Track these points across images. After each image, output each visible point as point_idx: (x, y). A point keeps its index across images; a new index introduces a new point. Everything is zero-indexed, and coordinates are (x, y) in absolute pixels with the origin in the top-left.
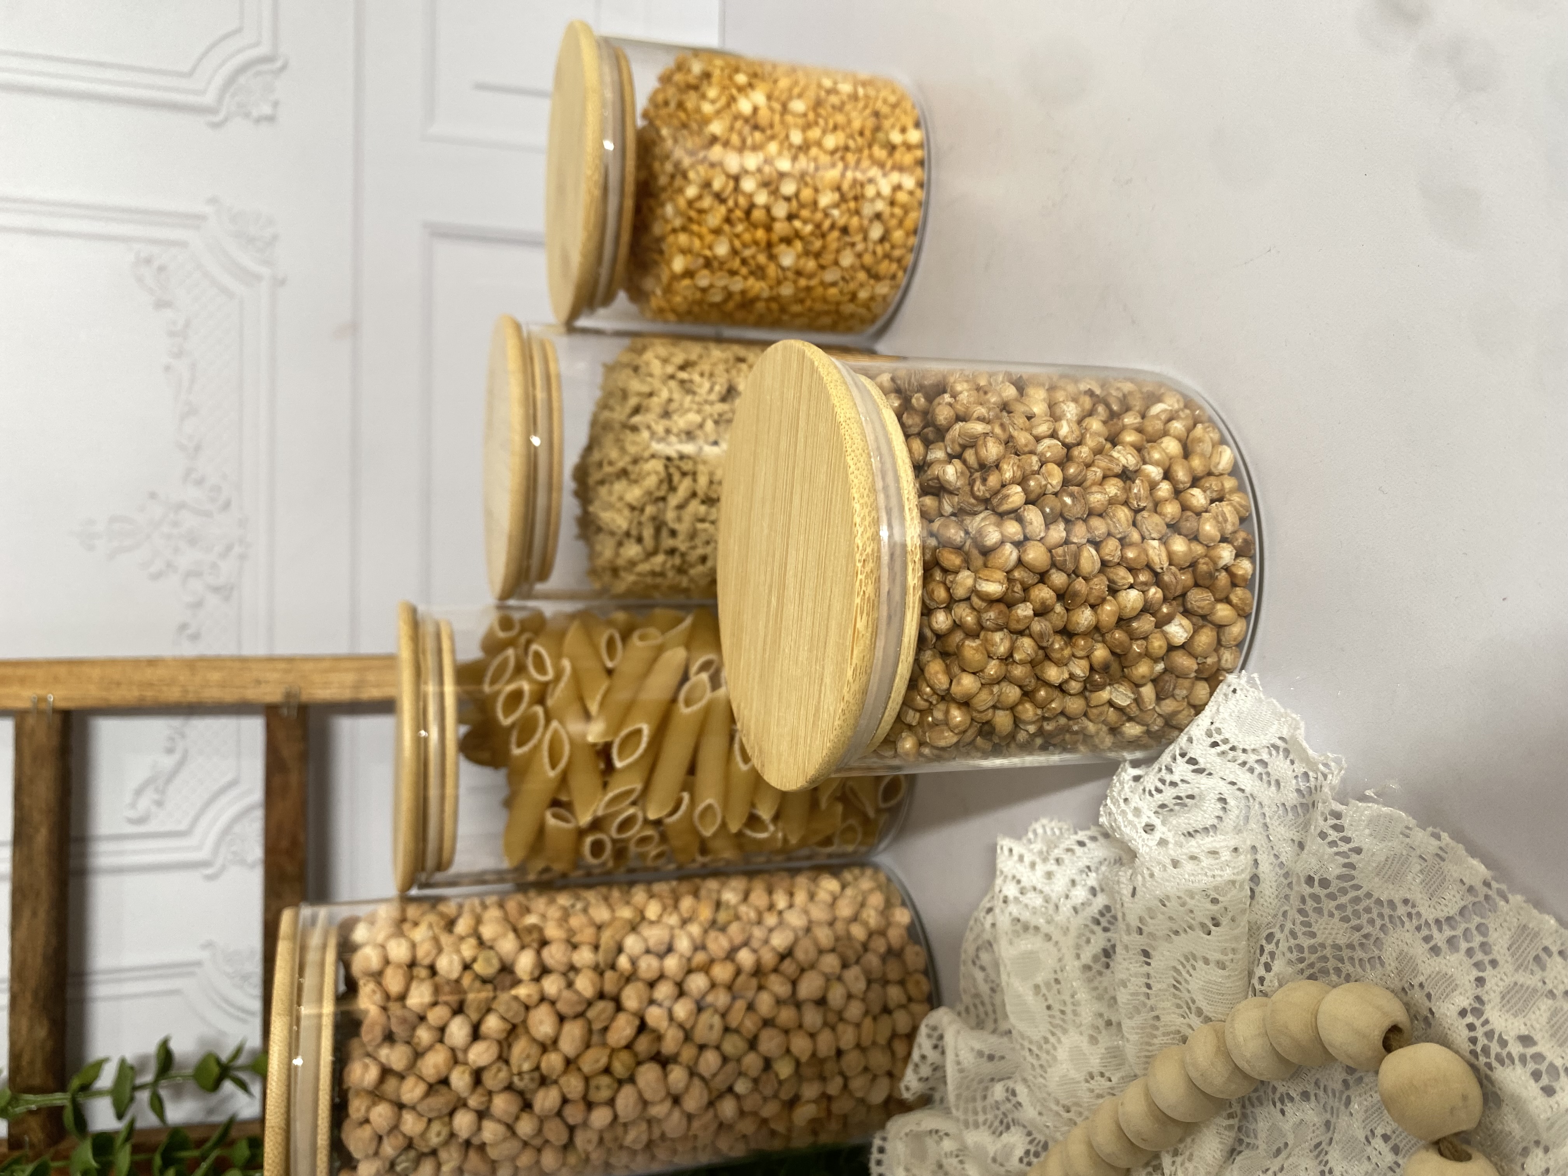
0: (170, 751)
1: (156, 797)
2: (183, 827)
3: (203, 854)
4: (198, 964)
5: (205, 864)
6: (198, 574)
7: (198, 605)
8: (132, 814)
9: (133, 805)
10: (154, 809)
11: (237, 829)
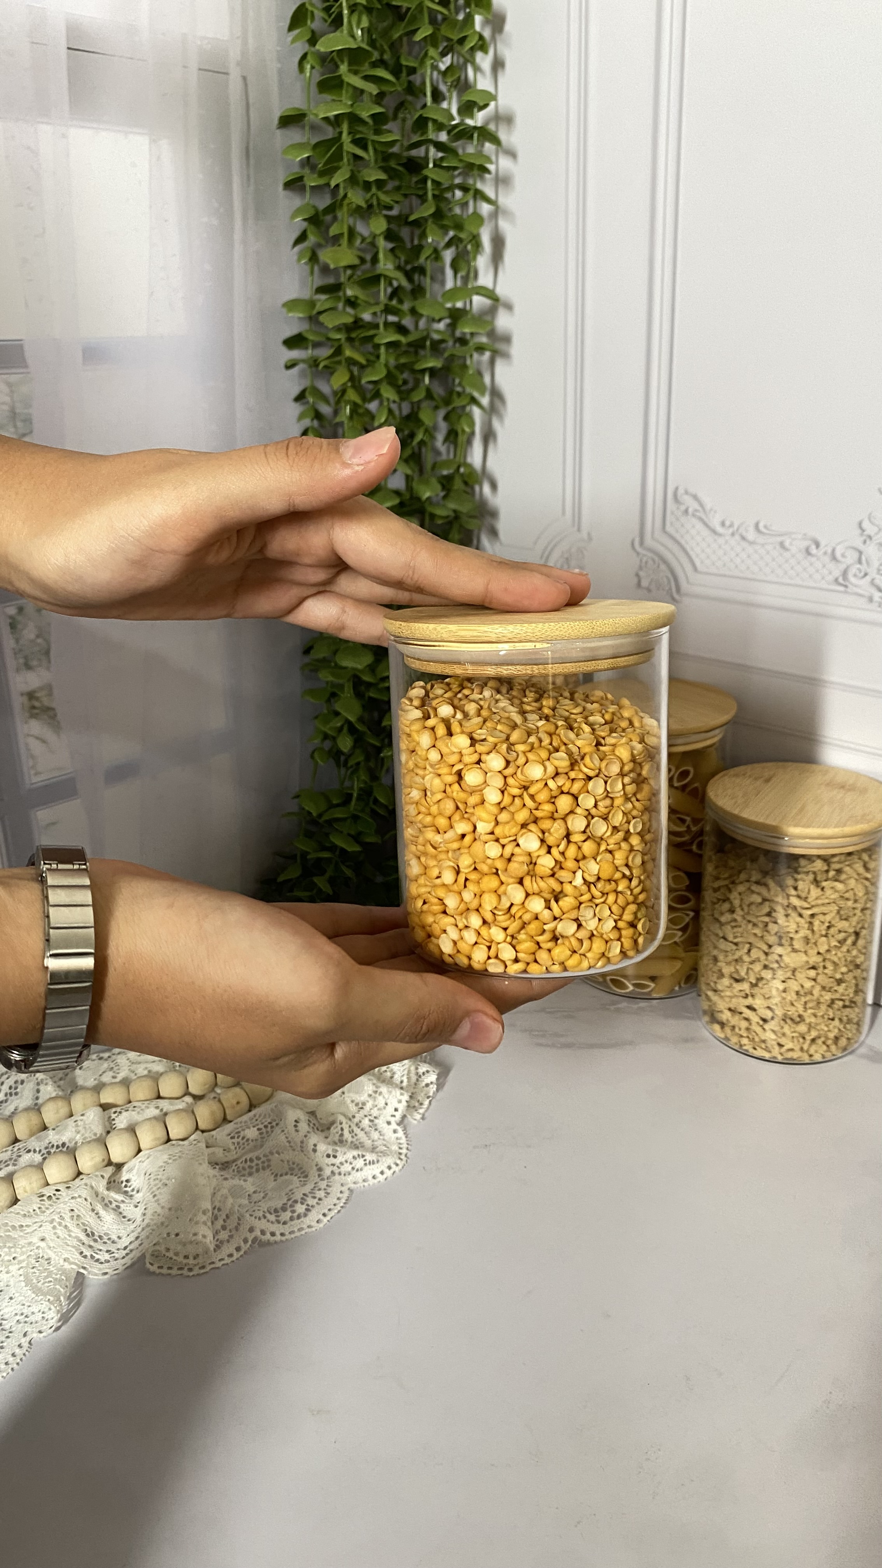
0: (723, 524)
1: (690, 510)
2: (669, 528)
3: (648, 541)
4: (579, 530)
5: (642, 543)
6: (860, 561)
7: (834, 558)
8: (681, 491)
9: (686, 493)
10: (683, 508)
11: (663, 567)
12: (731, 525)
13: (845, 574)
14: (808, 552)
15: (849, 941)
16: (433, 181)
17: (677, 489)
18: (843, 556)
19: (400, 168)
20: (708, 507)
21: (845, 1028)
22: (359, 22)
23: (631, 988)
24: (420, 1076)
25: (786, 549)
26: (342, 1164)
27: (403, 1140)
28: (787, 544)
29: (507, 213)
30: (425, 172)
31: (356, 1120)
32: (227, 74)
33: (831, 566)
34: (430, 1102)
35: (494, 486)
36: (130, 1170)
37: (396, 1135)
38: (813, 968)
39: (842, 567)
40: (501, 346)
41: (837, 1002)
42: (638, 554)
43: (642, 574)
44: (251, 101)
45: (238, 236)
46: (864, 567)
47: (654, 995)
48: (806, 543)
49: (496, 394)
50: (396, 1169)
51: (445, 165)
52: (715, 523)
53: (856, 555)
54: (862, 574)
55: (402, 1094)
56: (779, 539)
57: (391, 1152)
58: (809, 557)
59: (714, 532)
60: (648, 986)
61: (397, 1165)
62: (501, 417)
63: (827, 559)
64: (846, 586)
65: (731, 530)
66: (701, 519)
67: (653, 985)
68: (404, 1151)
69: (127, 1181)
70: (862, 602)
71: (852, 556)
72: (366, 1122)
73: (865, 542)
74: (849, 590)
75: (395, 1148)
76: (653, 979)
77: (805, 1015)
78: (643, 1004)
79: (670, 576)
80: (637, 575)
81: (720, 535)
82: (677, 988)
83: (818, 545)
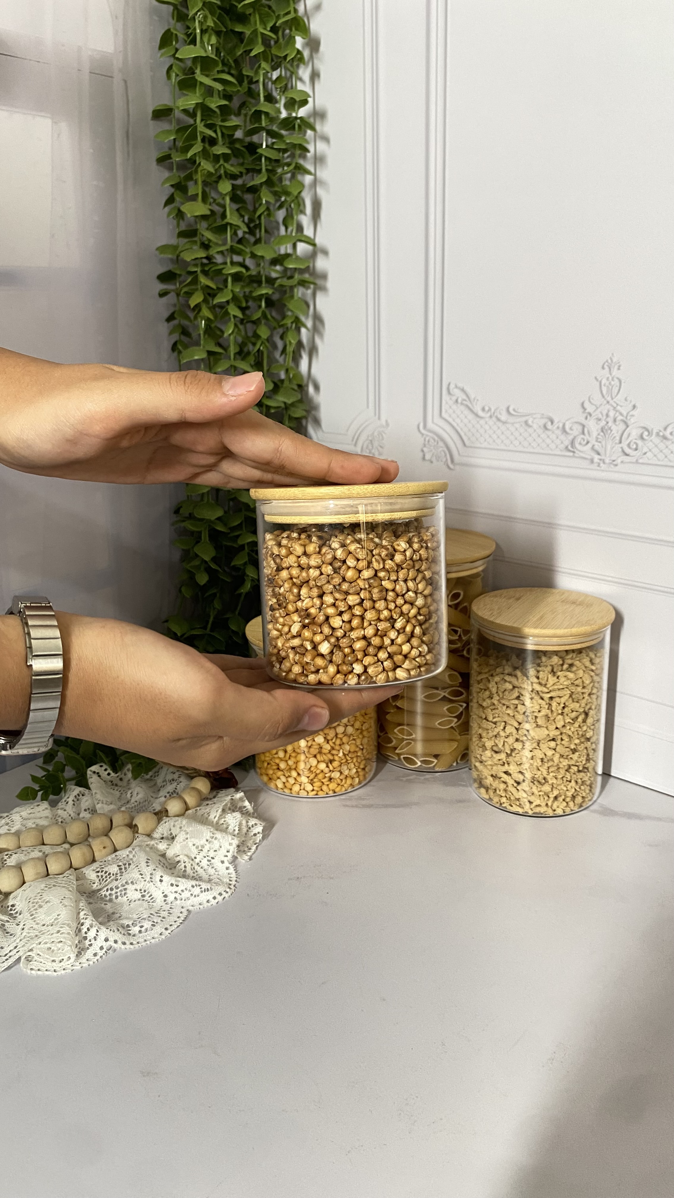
0: (483, 409)
2: (444, 414)
5: (425, 426)
6: (583, 433)
12: (490, 410)
13: (572, 443)
14: (545, 427)
15: (580, 719)
16: (266, 158)
17: (449, 384)
18: (571, 429)
19: (242, 148)
20: (472, 397)
21: (580, 788)
22: (209, 40)
23: (419, 764)
24: (250, 828)
25: (530, 426)
26: (182, 891)
27: (234, 875)
28: (530, 422)
29: (323, 183)
30: (259, 151)
31: (197, 861)
32: (112, 77)
33: (562, 437)
34: (257, 847)
35: (317, 388)
36: (15, 898)
37: (228, 871)
38: (553, 740)
39: (571, 438)
40: (319, 282)
41: (572, 767)
42: (423, 434)
43: (425, 449)
44: (130, 98)
45: (120, 196)
46: (586, 437)
47: (437, 769)
48: (543, 421)
49: (318, 319)
50: (227, 896)
51: (275, 147)
52: (478, 409)
53: (580, 428)
54: (586, 441)
55: (233, 839)
56: (524, 419)
57: (223, 883)
58: (547, 432)
59: (477, 415)
60: (433, 762)
61: (227, 892)
62: (321, 335)
63: (559, 432)
64: (574, 452)
65: (489, 414)
66: (467, 406)
67: (436, 761)
68: (233, 883)
69: (13, 906)
70: (586, 464)
71: (577, 429)
72: (204, 863)
73: (586, 418)
74: (576, 455)
75: (226, 880)
76: (436, 756)
77: (549, 778)
78: (428, 776)
79: (446, 450)
80: (423, 451)
81: (481, 418)
82: (455, 764)
83: (552, 422)
